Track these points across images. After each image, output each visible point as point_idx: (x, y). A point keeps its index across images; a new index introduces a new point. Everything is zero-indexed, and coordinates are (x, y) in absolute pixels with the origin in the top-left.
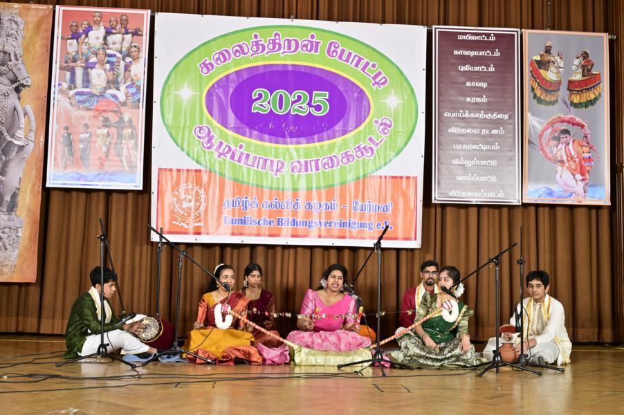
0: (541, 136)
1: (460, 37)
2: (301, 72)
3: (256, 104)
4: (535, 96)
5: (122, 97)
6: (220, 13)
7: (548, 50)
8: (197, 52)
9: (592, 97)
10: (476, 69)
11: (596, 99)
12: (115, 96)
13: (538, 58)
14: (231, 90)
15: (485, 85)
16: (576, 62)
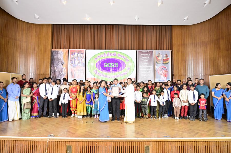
0: (158, 70)
1: (142, 52)
2: (113, 60)
3: (105, 66)
4: (157, 62)
5: (81, 65)
6: (98, 49)
7: (159, 54)
8: (94, 57)
9: (168, 62)
10: (146, 58)
11: (168, 63)
12: (80, 65)
13: (157, 55)
14: (100, 63)
15: (147, 61)
16: (165, 56)
